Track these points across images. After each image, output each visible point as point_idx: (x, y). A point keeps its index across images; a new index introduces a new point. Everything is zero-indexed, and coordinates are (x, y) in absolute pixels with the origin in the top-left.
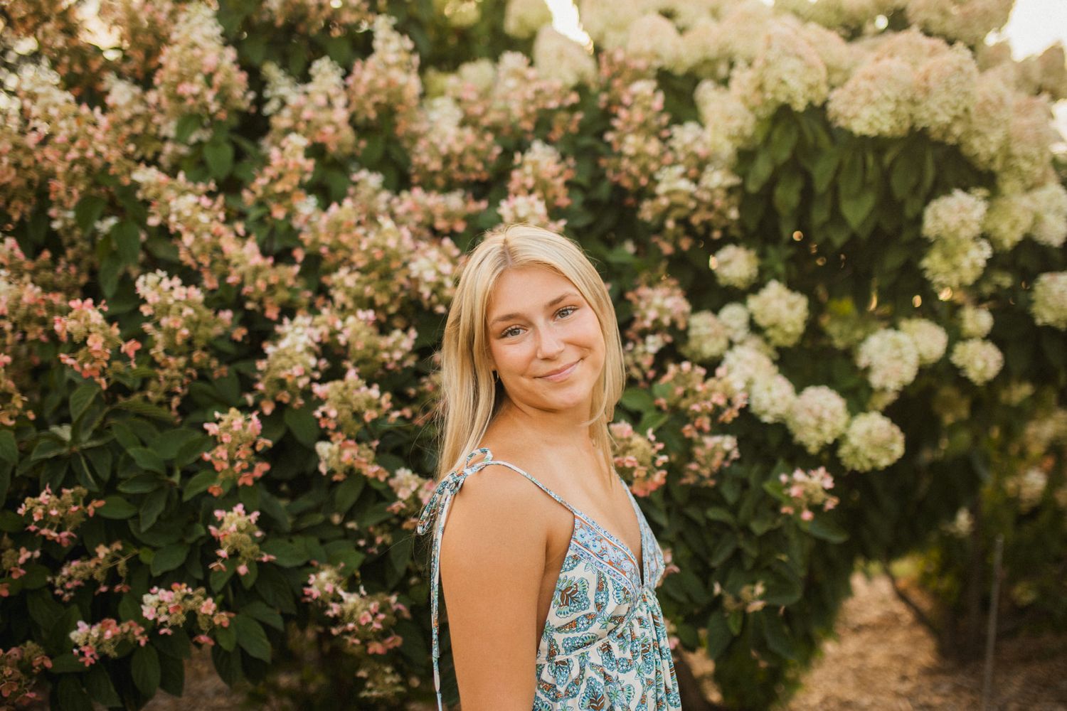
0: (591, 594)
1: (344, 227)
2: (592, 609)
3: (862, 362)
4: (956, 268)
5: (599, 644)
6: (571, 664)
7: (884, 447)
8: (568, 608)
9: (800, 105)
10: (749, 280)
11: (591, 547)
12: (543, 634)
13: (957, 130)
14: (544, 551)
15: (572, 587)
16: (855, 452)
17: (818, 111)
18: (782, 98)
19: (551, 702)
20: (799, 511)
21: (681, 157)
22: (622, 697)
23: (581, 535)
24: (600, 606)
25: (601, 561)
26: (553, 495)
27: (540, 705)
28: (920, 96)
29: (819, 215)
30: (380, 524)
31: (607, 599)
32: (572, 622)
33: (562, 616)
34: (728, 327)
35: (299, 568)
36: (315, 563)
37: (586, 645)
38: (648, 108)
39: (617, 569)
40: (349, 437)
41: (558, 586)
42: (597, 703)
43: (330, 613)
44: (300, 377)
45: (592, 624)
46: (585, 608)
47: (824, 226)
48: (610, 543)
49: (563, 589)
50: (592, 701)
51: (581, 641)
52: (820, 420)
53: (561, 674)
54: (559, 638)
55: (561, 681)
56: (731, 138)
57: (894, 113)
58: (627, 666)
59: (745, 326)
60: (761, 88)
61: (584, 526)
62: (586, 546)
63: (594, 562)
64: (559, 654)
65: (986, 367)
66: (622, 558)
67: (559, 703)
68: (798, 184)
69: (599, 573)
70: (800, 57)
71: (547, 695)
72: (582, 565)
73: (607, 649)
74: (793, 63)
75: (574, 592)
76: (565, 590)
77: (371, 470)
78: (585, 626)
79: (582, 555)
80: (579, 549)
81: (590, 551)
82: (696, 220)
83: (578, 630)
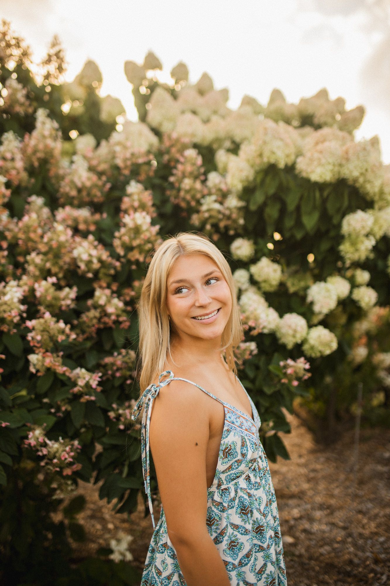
0: (239, 450)
1: (32, 229)
2: (239, 457)
3: (309, 299)
4: (357, 250)
5: (244, 476)
6: (230, 489)
7: (328, 345)
8: (227, 459)
9: (282, 165)
10: (250, 257)
11: (235, 423)
12: (215, 476)
13: (361, 180)
14: (209, 428)
15: (228, 447)
16: (312, 348)
17: (290, 169)
18: (272, 161)
19: (219, 512)
20: (290, 381)
21: (214, 191)
22: (256, 503)
23: (229, 417)
24: (244, 455)
25: (242, 430)
26: (211, 395)
27: (214, 515)
28: (344, 162)
29: (289, 223)
30: (63, 400)
31: (247, 450)
32: (229, 467)
33: (225, 464)
34: (239, 282)
35: (18, 428)
36: (29, 424)
37: (238, 477)
38: (194, 164)
39: (249, 432)
40: (47, 351)
41: (221, 448)
42: (246, 511)
43: (40, 454)
44: (15, 317)
45: (240, 465)
46: (236, 457)
47: (291, 229)
48: (244, 418)
49: (223, 449)
50: (242, 510)
51: (234, 475)
52: (295, 331)
53: (225, 496)
54: (223, 477)
55: (225, 500)
56: (242, 181)
57: (332, 171)
58: (257, 486)
59: (248, 281)
60: (261, 155)
61: (230, 412)
62: (233, 423)
63: (238, 431)
64: (223, 485)
65: (370, 301)
66: (251, 425)
67: (225, 513)
68: (278, 206)
69: (242, 436)
70: (282, 140)
71: (218, 509)
72: (232, 434)
73: (248, 478)
74: (279, 143)
75: (230, 450)
76: (225, 449)
77: (61, 369)
78: (236, 466)
79: (231, 428)
80: (229, 425)
81: (235, 425)
82: (222, 225)
83: (233, 469)
